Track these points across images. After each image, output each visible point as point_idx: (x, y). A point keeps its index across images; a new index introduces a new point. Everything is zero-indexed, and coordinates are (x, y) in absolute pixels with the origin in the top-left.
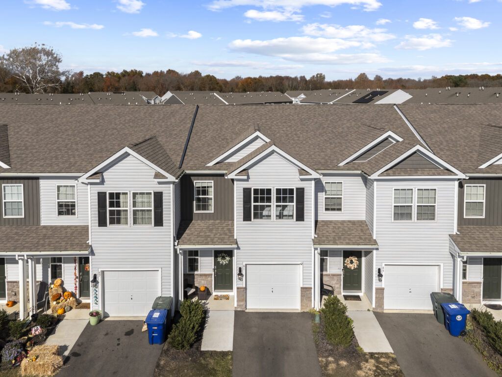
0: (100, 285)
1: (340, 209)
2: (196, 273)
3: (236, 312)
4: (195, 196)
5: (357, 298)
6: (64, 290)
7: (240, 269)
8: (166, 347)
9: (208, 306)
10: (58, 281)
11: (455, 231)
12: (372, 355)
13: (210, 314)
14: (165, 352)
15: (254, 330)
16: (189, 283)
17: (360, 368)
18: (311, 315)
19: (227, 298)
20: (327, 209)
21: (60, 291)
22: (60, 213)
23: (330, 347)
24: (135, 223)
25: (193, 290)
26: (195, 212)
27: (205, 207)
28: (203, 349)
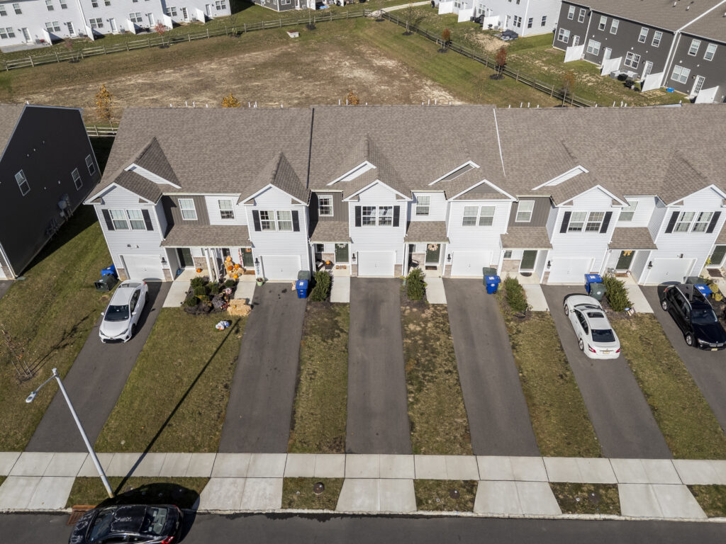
0: (260, 264)
1: (427, 214)
2: (322, 252)
3: (351, 278)
4: (319, 206)
5: (435, 268)
6: (234, 264)
7: (354, 255)
8: (309, 300)
9: (333, 273)
10: (228, 258)
11: (505, 232)
12: (433, 305)
13: (334, 279)
14: (309, 303)
15: (363, 290)
16: (318, 259)
17: (424, 312)
18: (401, 280)
19: (345, 268)
20: (417, 214)
21: (232, 264)
22: (223, 217)
23: (408, 301)
24: (280, 228)
25: (321, 264)
26: (320, 215)
27: (327, 213)
28: (332, 301)
